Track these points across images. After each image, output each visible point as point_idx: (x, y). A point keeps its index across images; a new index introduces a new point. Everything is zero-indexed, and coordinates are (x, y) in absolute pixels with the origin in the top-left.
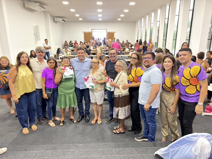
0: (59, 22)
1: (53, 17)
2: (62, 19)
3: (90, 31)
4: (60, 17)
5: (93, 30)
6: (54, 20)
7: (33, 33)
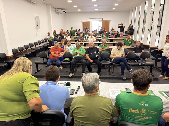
0: (60, 13)
1: (56, 9)
2: (63, 10)
3: (88, 20)
4: (61, 9)
5: (90, 20)
6: (56, 11)
7: (34, 22)
